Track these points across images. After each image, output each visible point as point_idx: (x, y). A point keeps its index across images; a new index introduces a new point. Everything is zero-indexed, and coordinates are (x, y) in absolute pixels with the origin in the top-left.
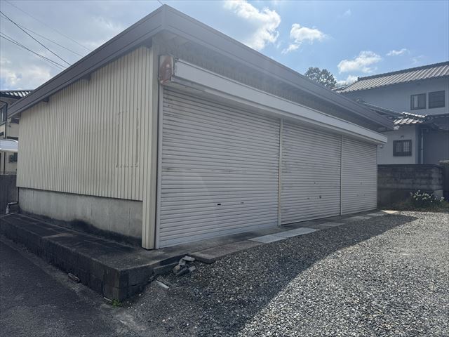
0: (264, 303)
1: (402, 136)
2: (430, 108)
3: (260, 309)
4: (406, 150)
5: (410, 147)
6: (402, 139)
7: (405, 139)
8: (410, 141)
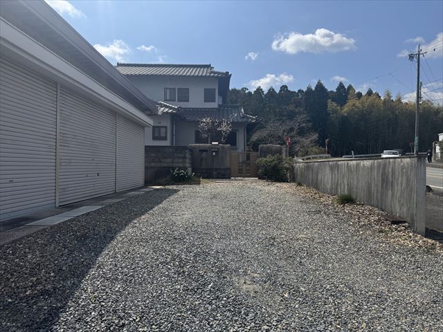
0: (76, 286)
1: (160, 123)
2: (179, 101)
3: (72, 294)
4: (163, 135)
5: (166, 132)
6: (160, 125)
7: (162, 125)
8: (166, 127)
